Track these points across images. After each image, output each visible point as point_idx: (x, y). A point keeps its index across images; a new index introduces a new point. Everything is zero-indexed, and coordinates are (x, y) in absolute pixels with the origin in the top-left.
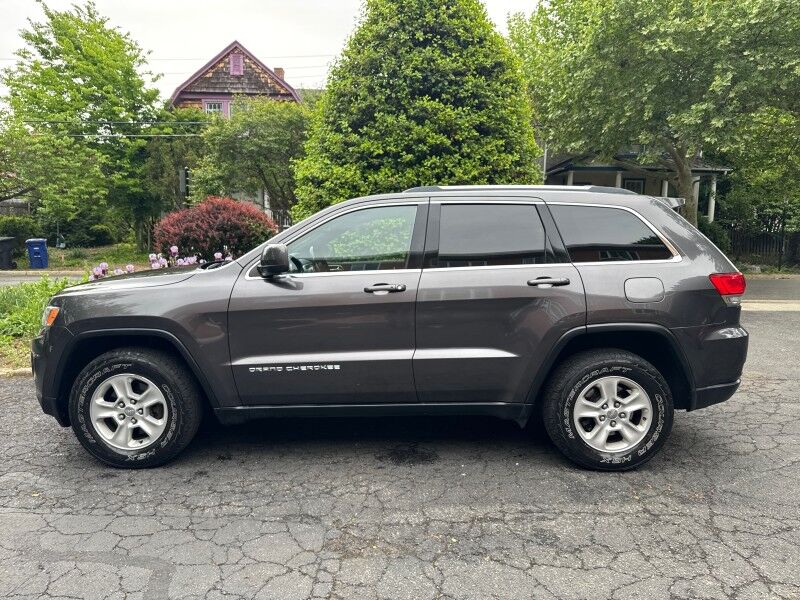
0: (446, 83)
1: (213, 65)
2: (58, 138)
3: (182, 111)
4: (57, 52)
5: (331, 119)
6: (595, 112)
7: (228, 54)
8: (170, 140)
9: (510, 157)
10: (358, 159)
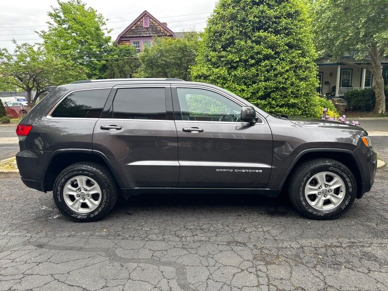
0: (271, 23)
1: (135, 23)
2: (67, 62)
3: (121, 46)
4: (64, 21)
5: (210, 45)
6: (331, 35)
7: (142, 17)
8: (117, 60)
9: (305, 59)
10: (226, 64)
